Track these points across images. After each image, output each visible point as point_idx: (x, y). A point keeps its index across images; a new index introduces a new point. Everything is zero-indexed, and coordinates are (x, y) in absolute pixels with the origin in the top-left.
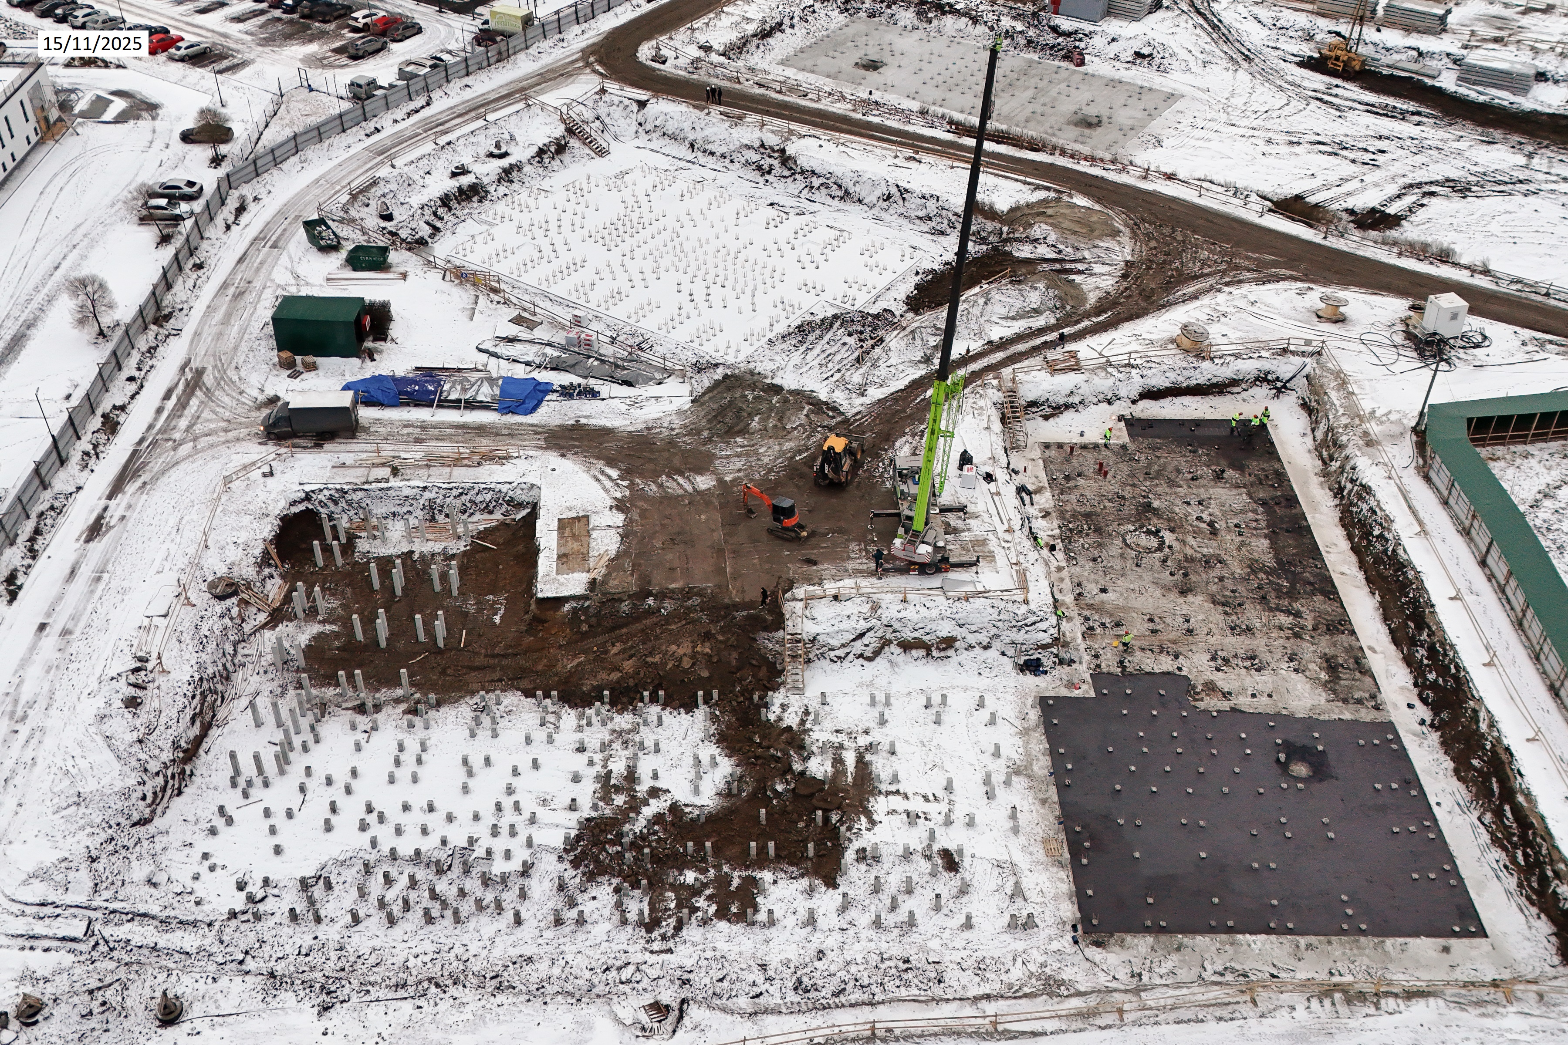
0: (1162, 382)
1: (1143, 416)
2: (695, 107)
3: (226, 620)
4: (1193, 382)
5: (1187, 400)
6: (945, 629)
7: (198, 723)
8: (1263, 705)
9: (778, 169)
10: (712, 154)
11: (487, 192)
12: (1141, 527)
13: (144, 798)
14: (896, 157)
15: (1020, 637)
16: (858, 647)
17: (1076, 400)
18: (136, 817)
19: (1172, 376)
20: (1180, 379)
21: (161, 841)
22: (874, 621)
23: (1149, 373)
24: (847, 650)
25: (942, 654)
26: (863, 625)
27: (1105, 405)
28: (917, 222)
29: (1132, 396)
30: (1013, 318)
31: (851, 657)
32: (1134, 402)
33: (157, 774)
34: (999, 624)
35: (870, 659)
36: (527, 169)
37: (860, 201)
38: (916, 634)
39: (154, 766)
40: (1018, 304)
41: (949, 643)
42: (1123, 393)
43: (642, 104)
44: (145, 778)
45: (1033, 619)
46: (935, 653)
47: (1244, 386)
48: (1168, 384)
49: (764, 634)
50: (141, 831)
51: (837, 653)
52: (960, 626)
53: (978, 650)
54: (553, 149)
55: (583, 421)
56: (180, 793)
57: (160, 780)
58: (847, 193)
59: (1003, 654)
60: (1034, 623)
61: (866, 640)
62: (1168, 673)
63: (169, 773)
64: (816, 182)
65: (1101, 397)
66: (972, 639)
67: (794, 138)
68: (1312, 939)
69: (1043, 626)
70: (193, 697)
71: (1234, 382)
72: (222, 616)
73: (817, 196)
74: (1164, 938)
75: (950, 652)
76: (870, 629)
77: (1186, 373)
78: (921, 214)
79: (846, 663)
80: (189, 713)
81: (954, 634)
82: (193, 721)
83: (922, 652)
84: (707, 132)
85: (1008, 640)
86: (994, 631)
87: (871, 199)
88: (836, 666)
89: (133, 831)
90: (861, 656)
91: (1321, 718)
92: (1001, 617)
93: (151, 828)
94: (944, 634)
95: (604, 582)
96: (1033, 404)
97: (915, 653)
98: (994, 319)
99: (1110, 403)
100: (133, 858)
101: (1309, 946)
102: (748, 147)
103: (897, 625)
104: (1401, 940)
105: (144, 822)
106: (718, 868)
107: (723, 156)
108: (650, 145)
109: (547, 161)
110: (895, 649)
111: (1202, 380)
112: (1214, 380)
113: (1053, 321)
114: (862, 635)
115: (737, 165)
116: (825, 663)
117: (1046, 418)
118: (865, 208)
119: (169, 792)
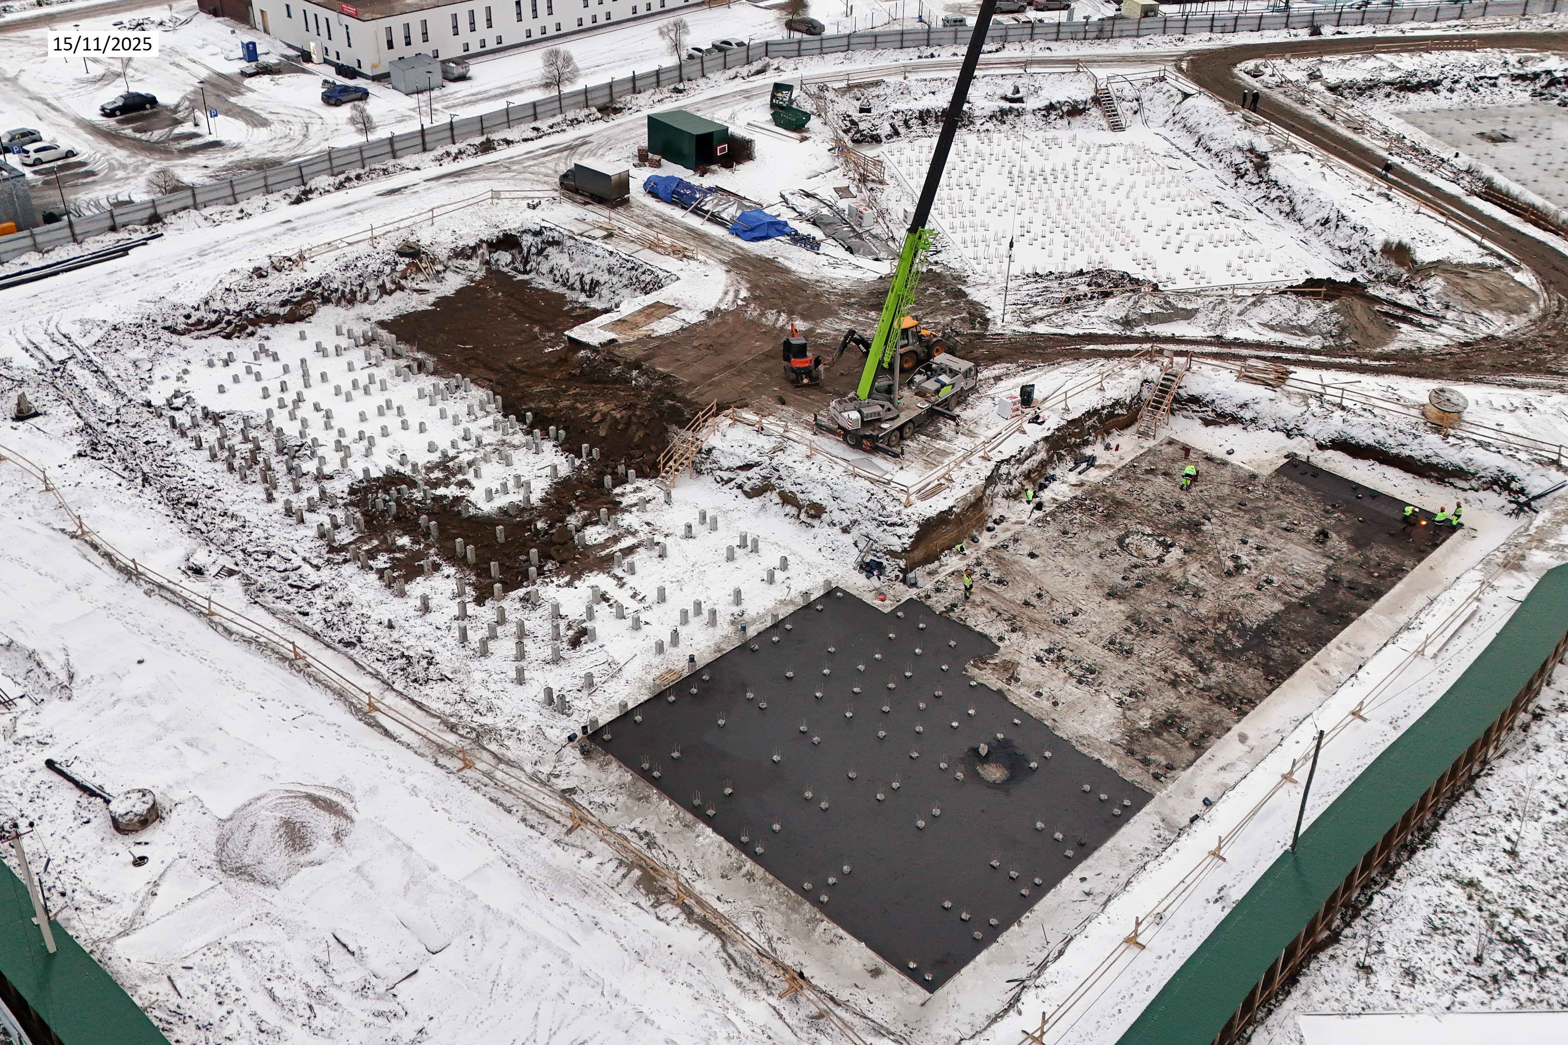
0: (1364, 435)
1: (1325, 466)
2: (1226, 107)
3: (388, 269)
4: (1406, 452)
5: (1393, 473)
6: (819, 495)
7: (288, 308)
8: (1039, 707)
9: (1252, 177)
10: (1209, 150)
11: (972, 123)
12: (1160, 535)
13: (188, 317)
14: (1370, 189)
15: (876, 533)
16: (741, 477)
17: (1247, 414)
18: (169, 323)
19: (1381, 434)
20: (1390, 441)
21: (174, 349)
22: (765, 460)
23: (1355, 420)
24: (732, 475)
25: (809, 520)
26: (755, 458)
27: (1281, 436)
28: (1338, 253)
29: (1320, 439)
30: (1272, 328)
31: (733, 483)
32: (1321, 447)
33: (215, 312)
34: (864, 510)
35: (749, 495)
36: (1028, 117)
37: (1300, 220)
38: (794, 489)
39: (215, 305)
40: (1288, 315)
41: (817, 511)
42: (1311, 429)
43: (1186, 96)
44: (202, 307)
45: (895, 519)
46: (803, 516)
47: (1474, 483)
48: (1371, 441)
49: (675, 427)
50: (166, 336)
51: (722, 474)
52: (835, 498)
53: (837, 530)
54: (1065, 109)
55: (780, 260)
56: (228, 337)
57: (213, 317)
58: (1293, 210)
59: (856, 544)
60: (893, 525)
61: (750, 473)
62: (985, 636)
63: (227, 318)
64: (1274, 193)
65: (1280, 424)
66: (837, 516)
67: (1288, 151)
68: (759, 871)
69: (900, 530)
70: (298, 290)
71: (1460, 473)
72: (386, 263)
73: (1267, 209)
74: (641, 784)
75: (816, 522)
76: (757, 464)
77: (1401, 438)
78: (1344, 245)
79: (726, 488)
80: (285, 296)
81: (824, 503)
82: (283, 304)
83: (793, 511)
84: (1215, 130)
85: (864, 532)
86: (857, 516)
87: (1310, 220)
88: (715, 486)
89: (161, 331)
90: (740, 487)
91: (1080, 748)
92: (869, 505)
93: (175, 338)
94: (816, 499)
95: (620, 346)
96: (1195, 400)
97: (789, 509)
98: (1252, 323)
99: (1289, 436)
100: (142, 344)
101: (750, 876)
102: (1240, 149)
103: (783, 472)
104: (841, 932)
105: (172, 330)
106: (428, 547)
107: (1217, 155)
108: (1169, 135)
109: (1053, 117)
110: (775, 497)
111: (1418, 454)
112: (1435, 460)
113: (1317, 346)
114: (747, 467)
115: (1222, 165)
116: (710, 479)
117: (1207, 423)
118: (1301, 228)
119: (216, 329)
